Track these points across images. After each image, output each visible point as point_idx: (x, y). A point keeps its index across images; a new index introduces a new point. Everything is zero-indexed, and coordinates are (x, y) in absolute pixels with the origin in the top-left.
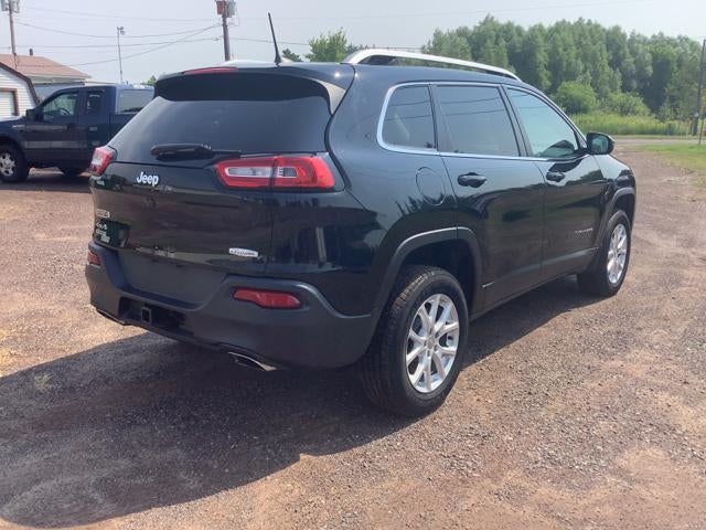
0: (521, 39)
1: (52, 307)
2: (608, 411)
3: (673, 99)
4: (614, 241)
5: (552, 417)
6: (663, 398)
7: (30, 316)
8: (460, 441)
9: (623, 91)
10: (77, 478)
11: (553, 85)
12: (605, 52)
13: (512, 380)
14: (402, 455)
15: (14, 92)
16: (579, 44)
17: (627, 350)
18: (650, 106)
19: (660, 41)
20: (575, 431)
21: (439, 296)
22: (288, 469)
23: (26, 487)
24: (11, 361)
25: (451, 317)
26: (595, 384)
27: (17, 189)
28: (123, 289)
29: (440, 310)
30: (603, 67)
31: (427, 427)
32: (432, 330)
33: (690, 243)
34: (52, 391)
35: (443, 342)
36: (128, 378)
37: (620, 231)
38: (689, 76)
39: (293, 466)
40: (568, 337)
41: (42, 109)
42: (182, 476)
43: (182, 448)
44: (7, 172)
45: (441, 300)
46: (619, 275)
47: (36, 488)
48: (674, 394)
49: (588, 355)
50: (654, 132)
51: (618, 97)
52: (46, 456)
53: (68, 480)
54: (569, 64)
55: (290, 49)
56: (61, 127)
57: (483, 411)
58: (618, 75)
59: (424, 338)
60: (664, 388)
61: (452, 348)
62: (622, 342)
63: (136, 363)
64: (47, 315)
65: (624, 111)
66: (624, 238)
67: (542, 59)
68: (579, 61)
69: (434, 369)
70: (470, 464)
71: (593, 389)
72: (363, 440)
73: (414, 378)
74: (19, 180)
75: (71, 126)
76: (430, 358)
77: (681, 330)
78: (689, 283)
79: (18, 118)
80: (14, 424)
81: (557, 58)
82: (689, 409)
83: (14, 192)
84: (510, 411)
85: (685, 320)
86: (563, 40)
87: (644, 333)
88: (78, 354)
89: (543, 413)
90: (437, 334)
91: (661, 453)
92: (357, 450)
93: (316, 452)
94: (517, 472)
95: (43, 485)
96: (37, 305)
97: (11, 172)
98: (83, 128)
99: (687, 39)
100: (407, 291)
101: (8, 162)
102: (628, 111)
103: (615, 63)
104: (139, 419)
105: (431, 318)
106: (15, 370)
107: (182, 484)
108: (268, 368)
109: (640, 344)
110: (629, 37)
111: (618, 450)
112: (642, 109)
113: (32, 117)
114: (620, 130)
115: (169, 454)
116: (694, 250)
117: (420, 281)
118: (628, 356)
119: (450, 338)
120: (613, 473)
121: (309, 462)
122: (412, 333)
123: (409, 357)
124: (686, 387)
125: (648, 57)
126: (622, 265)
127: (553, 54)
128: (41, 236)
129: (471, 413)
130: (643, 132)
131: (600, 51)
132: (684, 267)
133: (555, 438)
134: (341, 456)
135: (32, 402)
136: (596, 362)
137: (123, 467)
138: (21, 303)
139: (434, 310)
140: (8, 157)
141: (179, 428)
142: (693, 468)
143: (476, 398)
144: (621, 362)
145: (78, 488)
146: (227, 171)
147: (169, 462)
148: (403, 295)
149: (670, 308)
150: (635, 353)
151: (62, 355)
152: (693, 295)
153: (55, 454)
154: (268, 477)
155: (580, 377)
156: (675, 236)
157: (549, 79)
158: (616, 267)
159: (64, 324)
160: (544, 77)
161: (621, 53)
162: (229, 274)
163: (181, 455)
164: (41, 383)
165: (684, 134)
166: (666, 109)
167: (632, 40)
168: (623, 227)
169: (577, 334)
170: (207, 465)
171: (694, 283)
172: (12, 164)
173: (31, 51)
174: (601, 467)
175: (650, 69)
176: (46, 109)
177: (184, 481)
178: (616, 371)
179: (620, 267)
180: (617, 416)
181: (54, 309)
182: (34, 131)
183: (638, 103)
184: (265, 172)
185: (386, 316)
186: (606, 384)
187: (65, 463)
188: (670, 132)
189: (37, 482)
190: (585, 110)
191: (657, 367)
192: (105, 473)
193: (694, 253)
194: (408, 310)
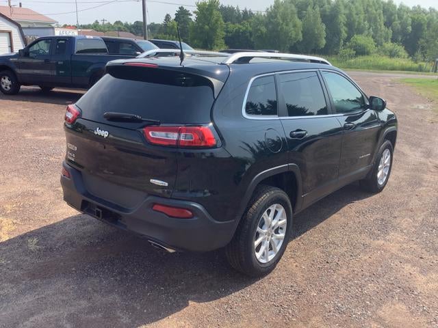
0: (330, 6)
1: (37, 189)
2: (374, 276)
3: (423, 48)
4: (382, 159)
5: (340, 280)
6: (408, 268)
7: (24, 195)
8: (285, 295)
9: (392, 42)
10: (56, 313)
11: (348, 37)
12: (382, 15)
13: (317, 252)
14: (250, 304)
15: (10, 33)
16: (366, 11)
17: (387, 233)
18: (409, 53)
19: (417, 11)
20: (354, 290)
21: (275, 205)
22: (182, 311)
23: (26, 318)
24: (13, 228)
25: (282, 216)
26: (366, 257)
27: (13, 100)
28: (84, 195)
29: (276, 212)
30: (381, 26)
31: (265, 284)
32: (271, 225)
33: (428, 154)
34: (39, 250)
35: (277, 232)
36: (85, 242)
37: (386, 154)
38: (434, 34)
39: (185, 309)
40: (351, 222)
41: (28, 50)
42: (119, 313)
43: (118, 294)
44: (6, 88)
45: (277, 207)
46: (384, 180)
47: (32, 319)
48: (414, 266)
49: (363, 236)
50: (410, 69)
51: (389, 45)
52: (37, 297)
53: (51, 314)
54: (359, 24)
55: (184, 7)
56: (40, 61)
57: (299, 274)
58: (390, 32)
59: (265, 231)
60: (407, 261)
61: (282, 235)
62: (385, 227)
63: (90, 232)
64: (34, 194)
65: (392, 54)
66: (389, 157)
67: (342, 20)
68: (366, 22)
69: (271, 248)
70: (290, 311)
71: (365, 260)
72: (227, 293)
73: (258, 255)
74: (14, 93)
75: (46, 61)
76: (268, 242)
77: (420, 219)
78: (426, 185)
79: (13, 54)
80: (18, 273)
81: (352, 19)
82: (422, 277)
83: (11, 102)
84: (315, 275)
85: (423, 211)
86: (356, 8)
87: (398, 220)
88: (54, 224)
89: (335, 277)
90: (273, 228)
91: (404, 307)
92: (223, 299)
93: (199, 300)
94: (319, 318)
95: (36, 317)
96: (29, 187)
97: (9, 88)
98: (54, 62)
99: (434, 10)
100: (256, 204)
101: (6, 82)
102: (394, 55)
103: (388, 24)
104: (92, 273)
105: (270, 218)
106: (16, 235)
107: (119, 320)
108: (171, 251)
109: (395, 228)
110: (398, 7)
111: (379, 305)
112: (403, 54)
113: (22, 54)
114: (389, 67)
115: (110, 298)
116: (430, 159)
117: (265, 197)
118: (388, 237)
119: (281, 228)
120: (376, 321)
121: (195, 307)
122: (258, 229)
123: (256, 243)
124: (421, 261)
125: (410, 21)
126: (387, 173)
127: (349, 16)
128: (29, 136)
129: (292, 275)
130: (403, 69)
131: (379, 15)
132: (424, 172)
133: (341, 294)
134: (214, 303)
135: (28, 258)
136: (368, 241)
137: (84, 306)
138: (18, 185)
139: (272, 213)
140: (7, 78)
141: (116, 280)
142: (423, 319)
143: (295, 264)
144: (383, 242)
145: (57, 320)
146: (150, 133)
147: (111, 304)
148: (254, 207)
149: (414, 203)
150: (393, 235)
151: (44, 224)
152: (429, 194)
153: (43, 296)
154: (170, 317)
155: (358, 251)
156: (420, 149)
157: (346, 32)
158: (383, 175)
159: (45, 202)
160: (344, 32)
161: (393, 17)
162: (150, 195)
163: (118, 299)
164: (32, 244)
165: (429, 71)
166: (419, 55)
167: (400, 9)
168: (388, 151)
169: (357, 220)
170: (133, 306)
171: (430, 184)
172: (9, 83)
173: (20, 4)
174: (368, 316)
175: (410, 28)
176: (31, 50)
177: (119, 317)
178: (379, 248)
179: (385, 174)
180: (379, 280)
181: (39, 190)
182: (24, 63)
183: (401, 50)
184: (174, 136)
185: (243, 220)
186: (373, 258)
187: (48, 303)
188: (420, 70)
189: (32, 315)
190: (368, 53)
191: (405, 245)
192: (73, 310)
193: (430, 162)
194: (257, 215)
